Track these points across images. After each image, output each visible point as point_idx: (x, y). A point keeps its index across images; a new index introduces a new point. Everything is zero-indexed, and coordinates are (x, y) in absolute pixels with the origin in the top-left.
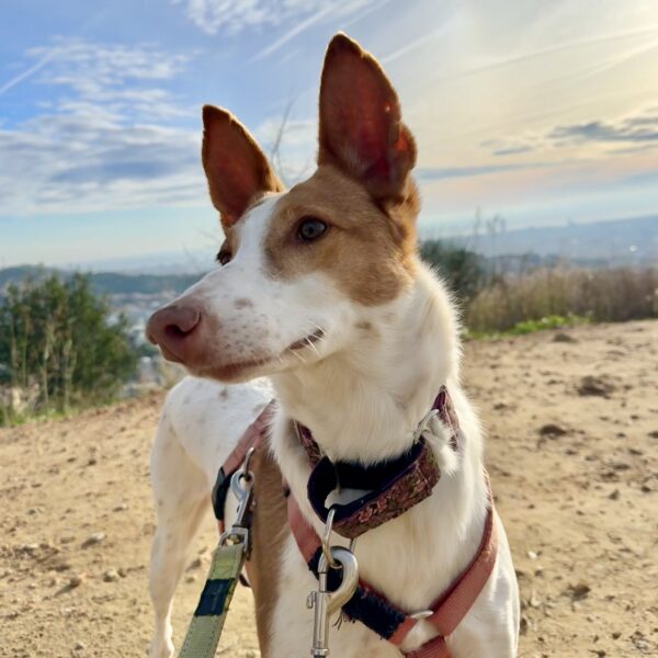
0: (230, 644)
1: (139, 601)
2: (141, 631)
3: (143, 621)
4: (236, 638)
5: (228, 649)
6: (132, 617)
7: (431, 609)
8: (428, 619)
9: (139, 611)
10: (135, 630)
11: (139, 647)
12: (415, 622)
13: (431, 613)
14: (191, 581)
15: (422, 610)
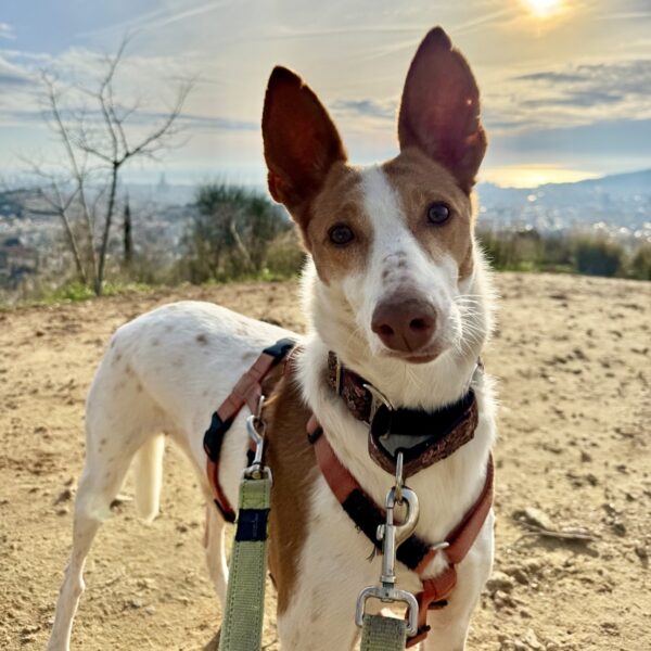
0: (119, 574)
1: (9, 537)
2: (19, 568)
3: (18, 558)
4: (124, 568)
5: (118, 580)
6: (6, 555)
7: (447, 540)
8: (445, 549)
9: (12, 547)
10: (12, 569)
11: (20, 585)
12: (434, 553)
13: (447, 544)
14: (62, 513)
15: (440, 542)
